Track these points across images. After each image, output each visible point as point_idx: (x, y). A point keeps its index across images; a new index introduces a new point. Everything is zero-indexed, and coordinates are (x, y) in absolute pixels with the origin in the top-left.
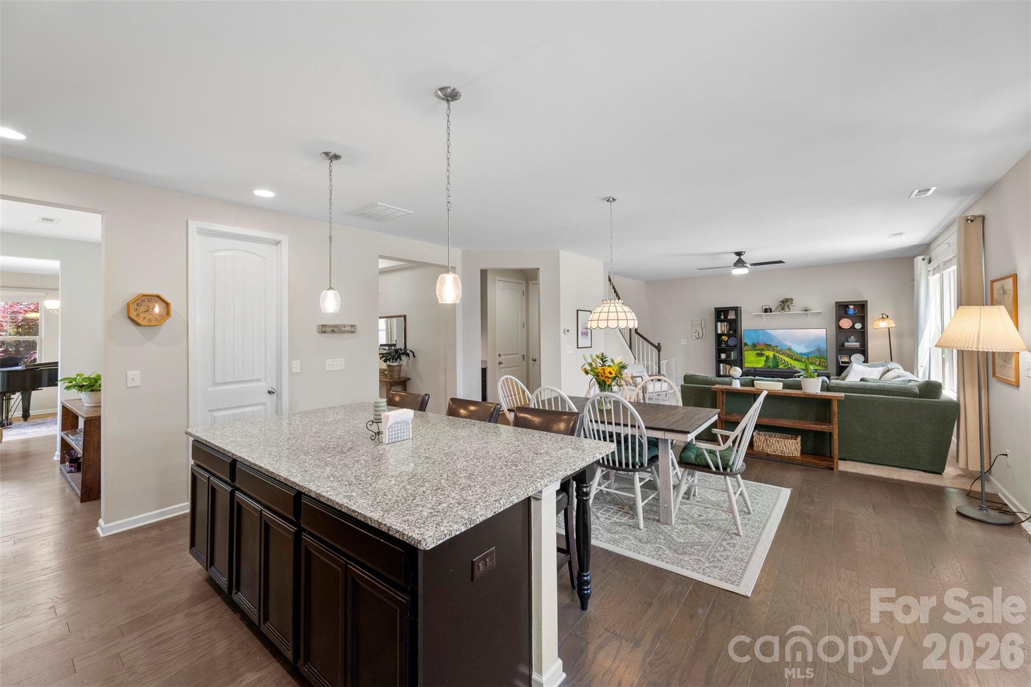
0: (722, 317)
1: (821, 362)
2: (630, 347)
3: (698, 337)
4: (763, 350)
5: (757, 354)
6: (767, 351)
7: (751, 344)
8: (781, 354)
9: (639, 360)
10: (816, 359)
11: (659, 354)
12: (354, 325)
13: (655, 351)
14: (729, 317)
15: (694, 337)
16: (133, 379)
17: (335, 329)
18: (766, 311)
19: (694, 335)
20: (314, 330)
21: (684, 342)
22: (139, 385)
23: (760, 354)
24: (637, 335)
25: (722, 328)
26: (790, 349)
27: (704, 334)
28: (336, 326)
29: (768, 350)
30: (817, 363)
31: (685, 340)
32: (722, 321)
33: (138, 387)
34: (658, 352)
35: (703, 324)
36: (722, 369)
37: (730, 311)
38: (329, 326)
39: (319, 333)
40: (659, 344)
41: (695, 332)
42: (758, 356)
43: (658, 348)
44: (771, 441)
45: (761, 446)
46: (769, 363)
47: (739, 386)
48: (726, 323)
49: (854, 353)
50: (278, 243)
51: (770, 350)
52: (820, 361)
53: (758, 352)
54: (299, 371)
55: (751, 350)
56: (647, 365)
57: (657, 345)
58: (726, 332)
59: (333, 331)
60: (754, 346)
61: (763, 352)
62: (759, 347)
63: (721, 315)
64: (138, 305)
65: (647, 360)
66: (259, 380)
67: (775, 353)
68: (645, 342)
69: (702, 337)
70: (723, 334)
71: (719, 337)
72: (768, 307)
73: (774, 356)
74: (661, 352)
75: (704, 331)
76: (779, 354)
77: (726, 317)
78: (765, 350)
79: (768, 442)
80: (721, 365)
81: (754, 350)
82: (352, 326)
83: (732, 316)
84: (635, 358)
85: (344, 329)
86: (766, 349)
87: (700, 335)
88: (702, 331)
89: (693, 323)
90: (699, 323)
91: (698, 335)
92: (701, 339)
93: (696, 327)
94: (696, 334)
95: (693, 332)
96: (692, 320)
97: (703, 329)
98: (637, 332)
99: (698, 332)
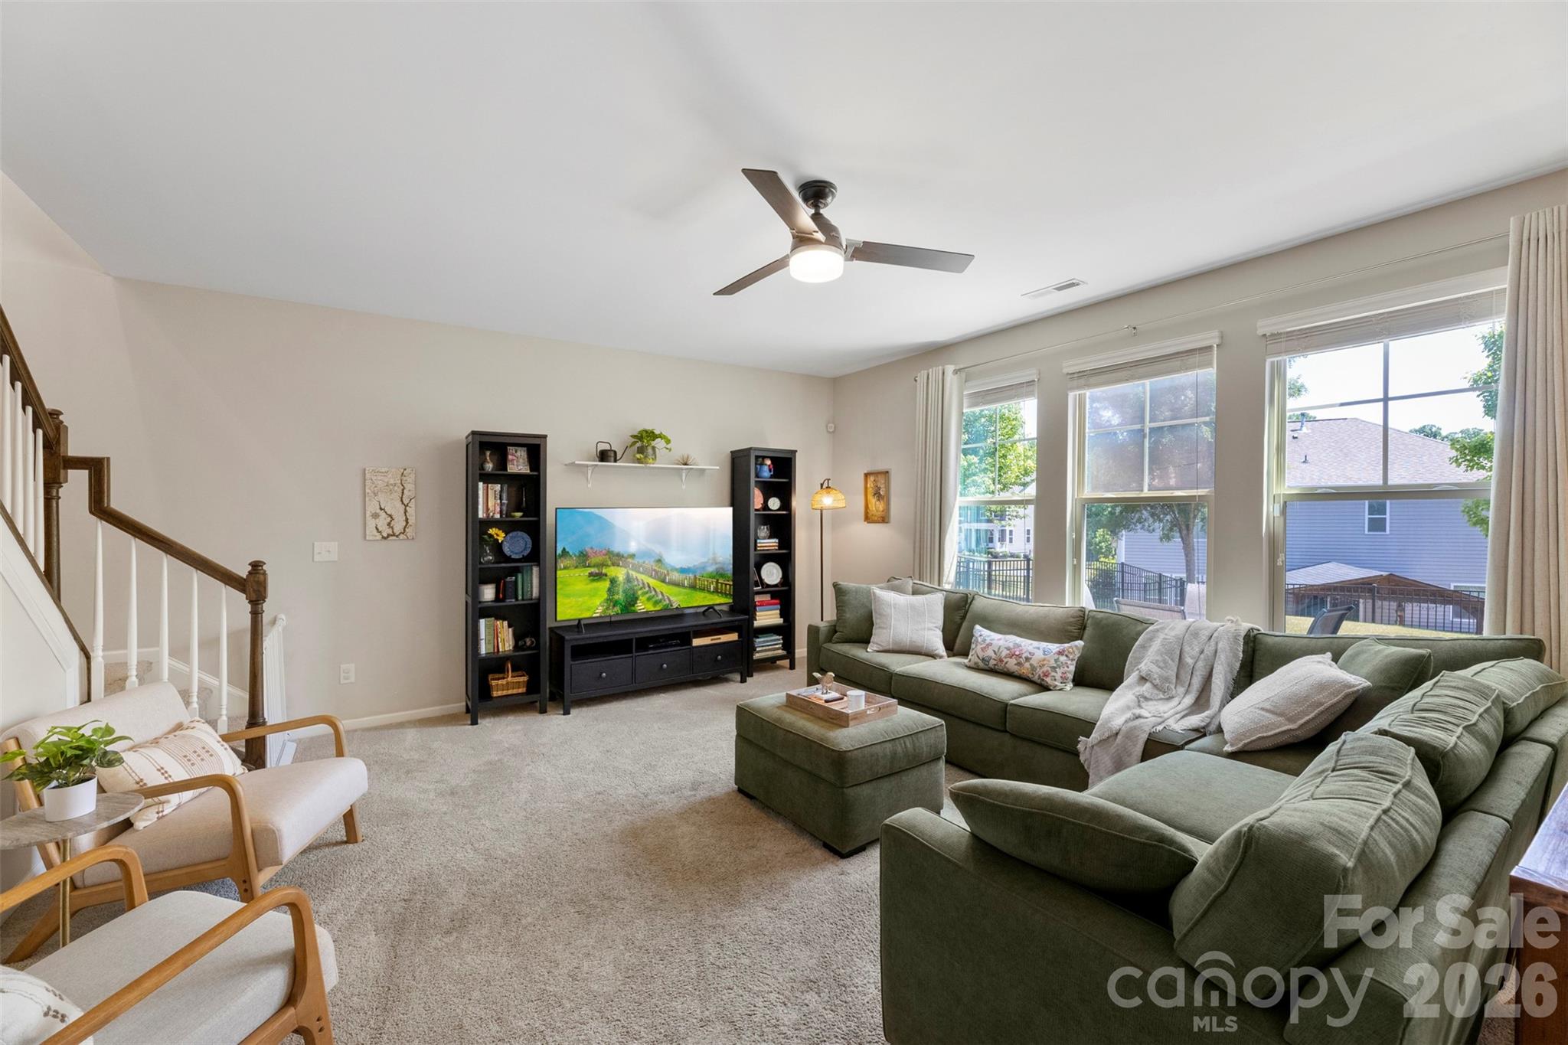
0: (489, 466)
1: (720, 585)
3: (386, 531)
4: (603, 565)
5: (591, 574)
6: (612, 568)
7: (577, 554)
8: (643, 573)
10: (710, 580)
11: (256, 614)
14: (512, 468)
15: (371, 531)
18: (604, 456)
19: (372, 523)
21: (327, 551)
23: (597, 575)
25: (491, 501)
26: (659, 561)
27: (412, 520)
29: (613, 565)
30: (712, 586)
31: (334, 546)
32: (487, 478)
34: (248, 608)
35: (409, 486)
36: (483, 635)
37: (511, 449)
40: (256, 566)
41: (375, 516)
42: (594, 580)
43: (253, 587)
46: (618, 594)
48: (498, 487)
49: (768, 562)
51: (618, 565)
52: (717, 582)
53: (592, 570)
55: (576, 567)
58: (498, 516)
60: (583, 558)
61: (604, 571)
62: (594, 560)
63: (485, 461)
67: (631, 572)
68: (166, 559)
69: (404, 532)
70: (489, 523)
71: (478, 530)
72: (607, 447)
73: (628, 579)
75: (412, 511)
76: (639, 572)
77: (502, 463)
78: (608, 566)
80: (482, 622)
81: (585, 567)
83: (518, 464)
86: (609, 563)
87: (398, 527)
88: (406, 511)
89: (368, 482)
90: (392, 481)
91: (389, 524)
92: (401, 537)
93: (381, 497)
94: (382, 522)
95: (368, 514)
96: (365, 470)
97: (406, 506)
98: (99, 506)
99: (390, 516)
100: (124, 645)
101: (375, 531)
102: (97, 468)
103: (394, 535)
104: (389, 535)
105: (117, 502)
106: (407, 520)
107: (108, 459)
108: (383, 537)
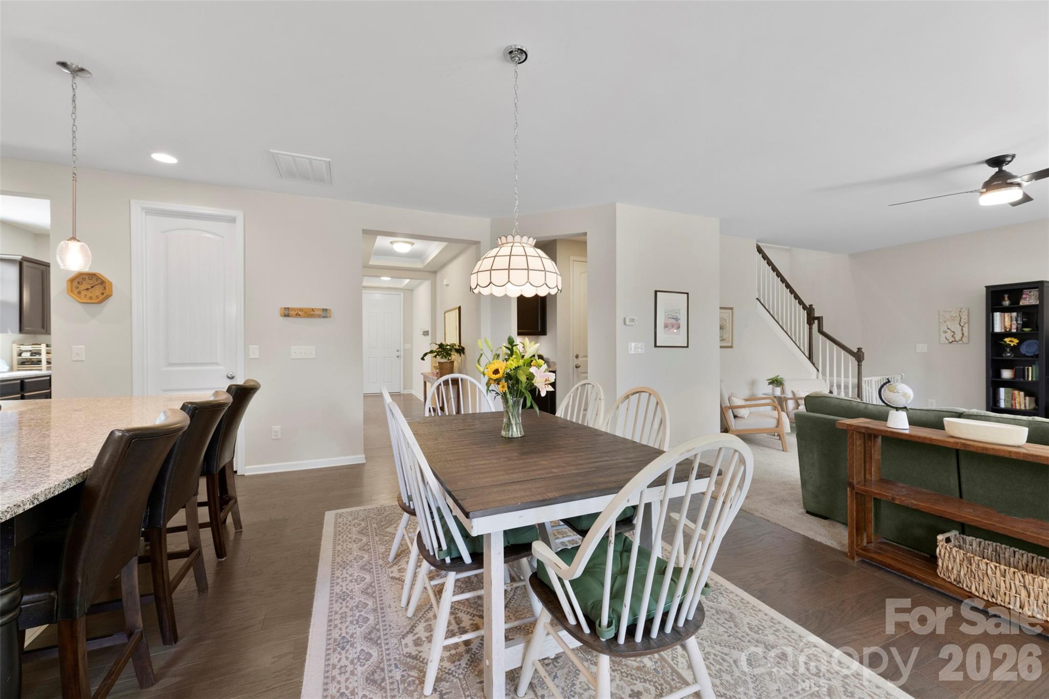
0: (1006, 303)
2: (810, 358)
3: (951, 339)
9: (824, 374)
11: (859, 366)
12: (326, 310)
13: (852, 360)
14: (1024, 301)
15: (943, 340)
16: (78, 354)
17: (299, 313)
19: (943, 335)
20: (277, 313)
21: (921, 348)
22: (84, 359)
24: (821, 337)
25: (1004, 322)
27: (966, 334)
28: (301, 310)
31: (925, 345)
32: (1004, 310)
33: (83, 361)
34: (857, 363)
35: (964, 317)
36: (1002, 397)
37: (1024, 291)
38: (293, 309)
39: (281, 316)
40: (859, 349)
41: (945, 332)
43: (858, 356)
44: (983, 566)
45: (955, 572)
47: (907, 426)
48: (1014, 314)
50: (233, 220)
54: (257, 357)
56: (837, 382)
57: (855, 350)
58: (1012, 331)
59: (298, 315)
64: (79, 283)
65: (839, 375)
66: (217, 364)
68: (835, 347)
69: (961, 340)
70: (1006, 335)
71: (996, 339)
74: (863, 363)
75: (966, 329)
77: (1015, 301)
79: (974, 565)
80: (1002, 389)
82: (325, 310)
83: (1029, 299)
84: (818, 370)
85: (312, 313)
87: (958, 337)
88: (962, 330)
89: (941, 316)
90: (954, 315)
91: (953, 336)
92: (960, 342)
93: (948, 323)
94: (949, 335)
95: (941, 331)
96: (939, 311)
97: (962, 327)
98: (821, 331)
99: (954, 332)
100: (848, 377)
101: (945, 339)
102: (820, 319)
103: (955, 341)
104: (953, 341)
105: (825, 329)
106: (963, 334)
107: (822, 317)
108: (950, 343)
